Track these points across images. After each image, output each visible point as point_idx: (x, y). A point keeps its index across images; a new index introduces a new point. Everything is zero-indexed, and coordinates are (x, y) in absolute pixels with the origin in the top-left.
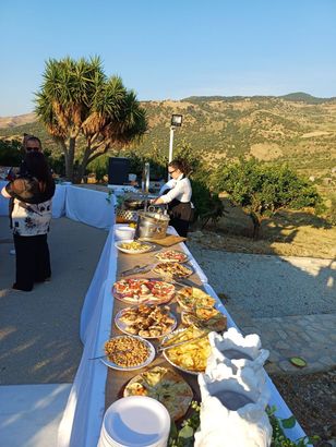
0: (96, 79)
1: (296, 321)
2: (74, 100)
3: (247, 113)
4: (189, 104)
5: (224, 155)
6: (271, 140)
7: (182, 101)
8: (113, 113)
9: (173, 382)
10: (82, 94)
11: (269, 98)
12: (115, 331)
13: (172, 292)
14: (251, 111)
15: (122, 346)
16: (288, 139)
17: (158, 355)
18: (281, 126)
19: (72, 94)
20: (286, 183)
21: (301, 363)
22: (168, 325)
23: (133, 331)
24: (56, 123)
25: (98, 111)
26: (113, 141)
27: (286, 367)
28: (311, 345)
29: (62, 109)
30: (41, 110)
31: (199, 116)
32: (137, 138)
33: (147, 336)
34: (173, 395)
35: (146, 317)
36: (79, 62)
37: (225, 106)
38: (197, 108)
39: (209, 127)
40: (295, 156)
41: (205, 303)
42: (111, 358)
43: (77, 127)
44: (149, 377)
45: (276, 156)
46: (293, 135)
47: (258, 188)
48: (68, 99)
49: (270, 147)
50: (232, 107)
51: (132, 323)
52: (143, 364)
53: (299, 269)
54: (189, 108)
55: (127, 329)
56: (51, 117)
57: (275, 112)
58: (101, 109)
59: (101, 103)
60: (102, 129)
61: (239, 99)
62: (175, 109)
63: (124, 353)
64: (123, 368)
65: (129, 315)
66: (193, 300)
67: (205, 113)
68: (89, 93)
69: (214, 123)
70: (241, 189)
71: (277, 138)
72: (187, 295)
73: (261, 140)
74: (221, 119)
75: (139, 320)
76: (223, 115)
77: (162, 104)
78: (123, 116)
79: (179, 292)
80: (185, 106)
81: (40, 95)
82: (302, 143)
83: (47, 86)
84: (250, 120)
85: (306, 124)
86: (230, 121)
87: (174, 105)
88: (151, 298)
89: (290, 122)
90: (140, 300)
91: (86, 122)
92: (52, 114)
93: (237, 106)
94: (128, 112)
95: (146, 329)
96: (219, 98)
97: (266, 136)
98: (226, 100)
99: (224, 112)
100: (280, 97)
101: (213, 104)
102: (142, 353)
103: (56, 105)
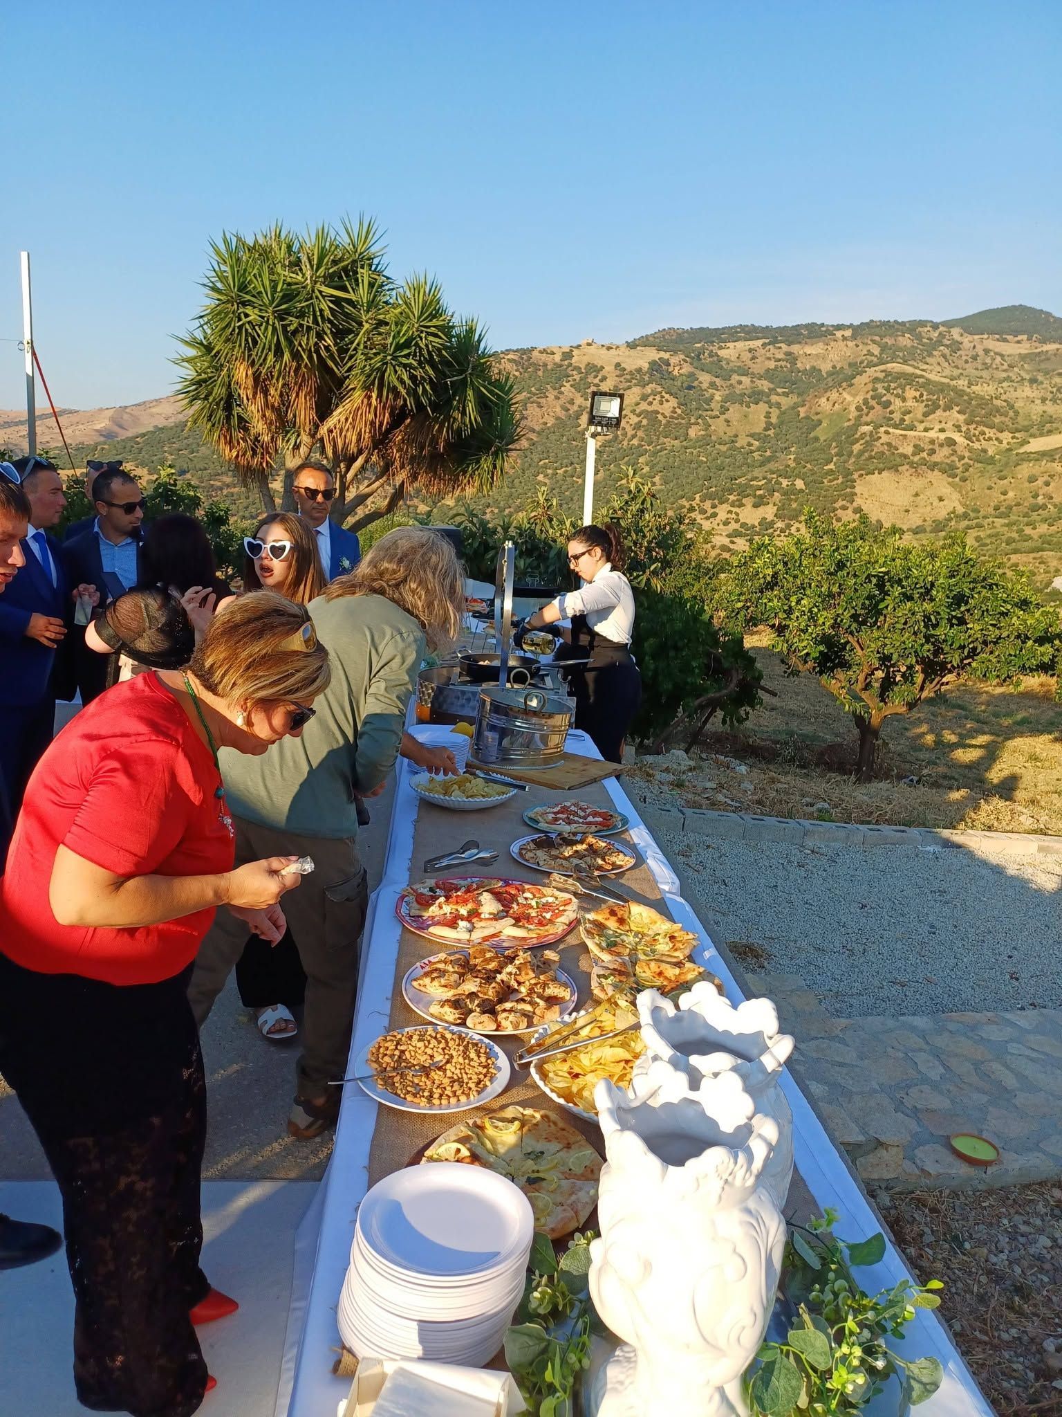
0: (363, 290)
1: (974, 1028)
2: (296, 356)
3: (843, 377)
4: (653, 354)
5: (769, 512)
6: (921, 461)
7: (631, 346)
8: (413, 393)
9: (554, 1146)
10: (320, 336)
11: (913, 327)
12: (401, 1014)
13: (570, 914)
14: (856, 368)
15: (418, 1052)
16: (982, 458)
17: (519, 1076)
18: (955, 416)
19: (290, 336)
20: (960, 599)
21: (982, 1152)
22: (552, 1001)
23: (450, 1014)
24: (244, 424)
25: (367, 388)
26: (414, 477)
27: (935, 1162)
28: (1021, 1099)
29: (260, 384)
30: (199, 388)
31: (687, 391)
32: (486, 463)
33: (489, 1027)
34: (553, 1177)
35: (489, 977)
36: (310, 242)
37: (770, 357)
38: (679, 366)
39: (718, 426)
40: (1002, 511)
41: (663, 947)
42: (389, 1082)
43: (305, 438)
44: (490, 1131)
45: (942, 514)
46: (995, 443)
47: (870, 614)
48: (279, 352)
49: (918, 483)
50: (791, 358)
51: (449, 994)
52: (475, 1100)
53: (998, 870)
54: (655, 366)
55: (435, 1009)
56: (228, 408)
57: (936, 372)
58: (376, 381)
59: (376, 362)
60: (380, 441)
61: (815, 332)
62: (609, 368)
63: (426, 1071)
64: (420, 1107)
65: (442, 973)
66: (630, 939)
67: (705, 378)
68: (339, 334)
69: (734, 412)
70: (813, 618)
71: (942, 455)
72: (612, 924)
73: (891, 462)
74: (757, 396)
75: (471, 986)
76: (765, 385)
77: (568, 355)
78: (444, 398)
79: (591, 916)
80: (642, 359)
81: (194, 343)
82: (1025, 470)
83: (216, 315)
84: (851, 400)
85: (1038, 408)
86: (786, 402)
87: (606, 360)
88: (509, 930)
89: (983, 402)
90: (477, 936)
91: (331, 422)
92: (229, 401)
93: (811, 354)
94: (461, 387)
95: (490, 1009)
96: (750, 332)
97: (908, 450)
98: (773, 336)
99: (769, 375)
100: (949, 324)
101: (731, 352)
102: (474, 1071)
103: (242, 372)
